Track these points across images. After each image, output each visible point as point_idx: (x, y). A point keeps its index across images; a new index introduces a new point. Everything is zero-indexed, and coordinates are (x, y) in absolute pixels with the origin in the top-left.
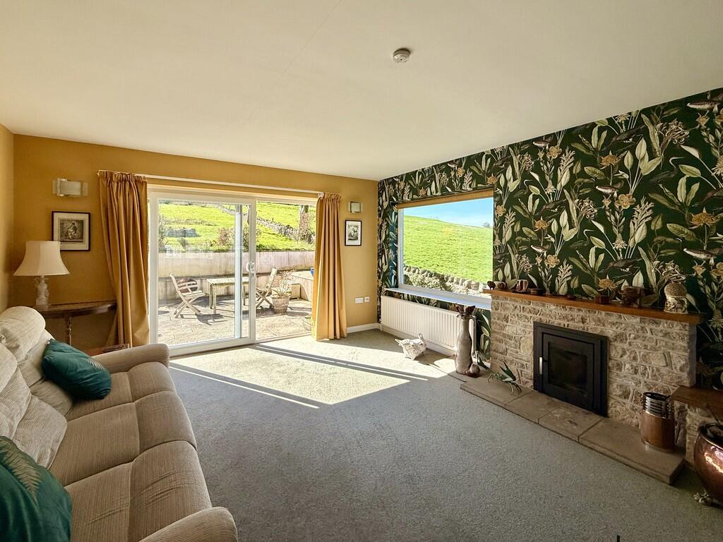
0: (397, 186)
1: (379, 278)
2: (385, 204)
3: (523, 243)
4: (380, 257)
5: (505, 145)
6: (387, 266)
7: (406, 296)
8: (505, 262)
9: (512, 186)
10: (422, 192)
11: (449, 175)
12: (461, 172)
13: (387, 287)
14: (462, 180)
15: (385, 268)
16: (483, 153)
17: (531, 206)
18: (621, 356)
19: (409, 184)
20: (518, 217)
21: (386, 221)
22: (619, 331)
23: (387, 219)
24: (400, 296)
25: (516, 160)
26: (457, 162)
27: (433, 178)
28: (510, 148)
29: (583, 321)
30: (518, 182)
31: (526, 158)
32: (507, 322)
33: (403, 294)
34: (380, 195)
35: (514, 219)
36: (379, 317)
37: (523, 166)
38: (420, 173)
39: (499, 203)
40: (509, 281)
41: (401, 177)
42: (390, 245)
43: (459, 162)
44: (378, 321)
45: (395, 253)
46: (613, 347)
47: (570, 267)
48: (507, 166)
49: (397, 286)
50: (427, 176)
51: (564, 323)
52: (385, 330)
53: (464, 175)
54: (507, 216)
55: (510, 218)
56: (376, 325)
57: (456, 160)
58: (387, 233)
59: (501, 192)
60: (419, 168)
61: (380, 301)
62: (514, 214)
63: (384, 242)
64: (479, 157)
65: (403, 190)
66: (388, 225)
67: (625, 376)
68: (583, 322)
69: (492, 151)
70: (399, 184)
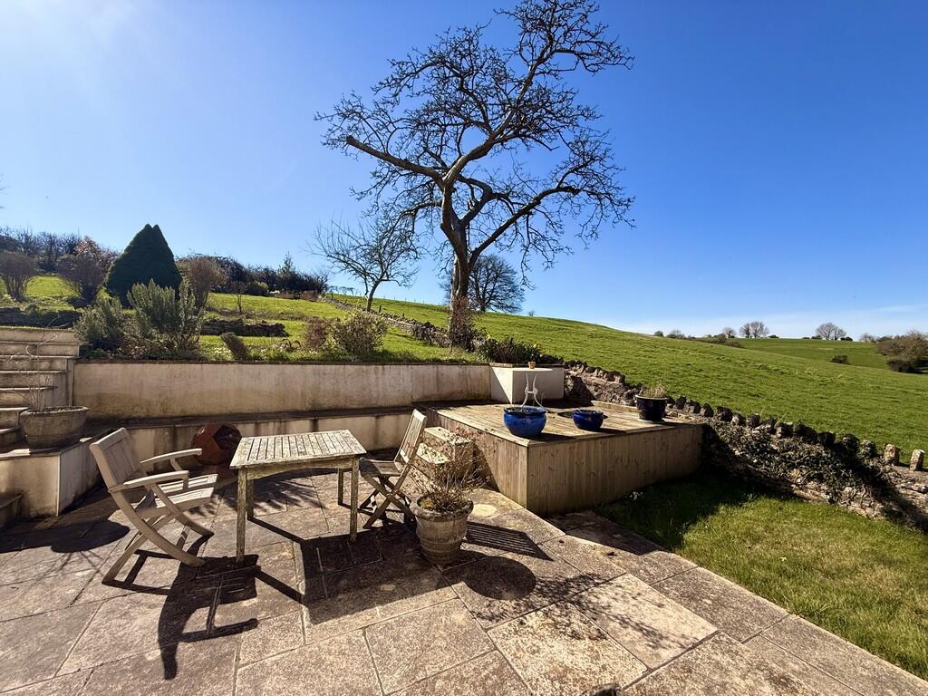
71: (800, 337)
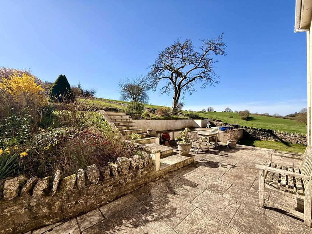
71: (221, 111)
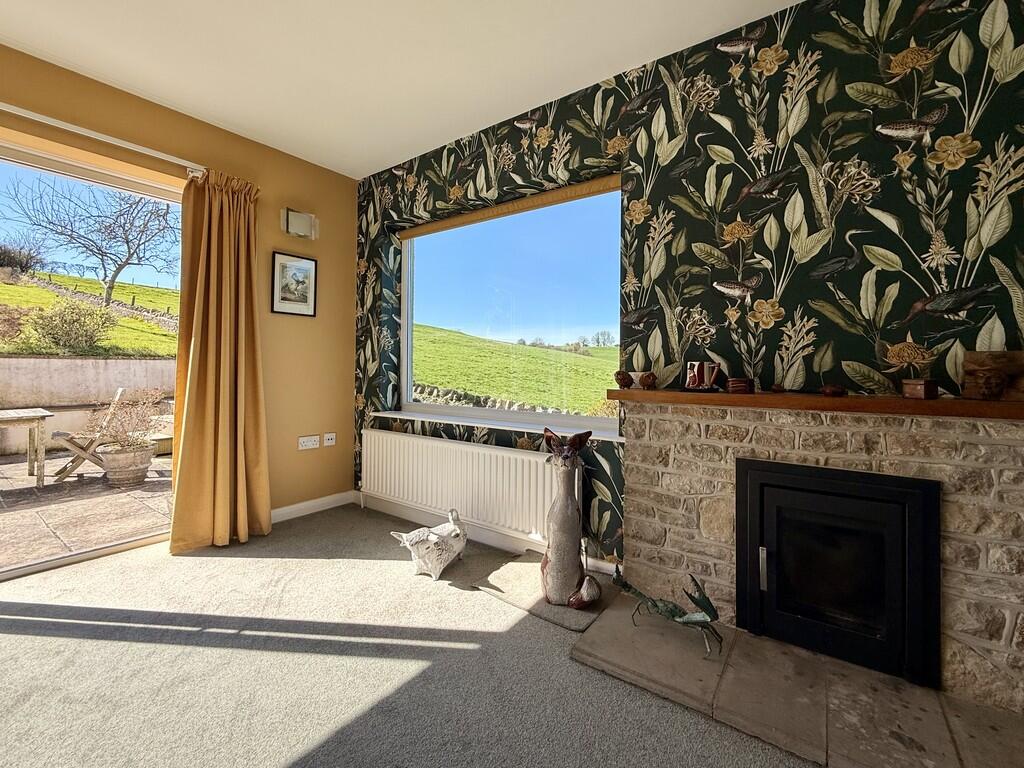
0: (399, 186)
1: (359, 391)
2: (374, 229)
3: (695, 280)
4: (360, 345)
5: (649, 60)
6: (376, 364)
7: (418, 426)
8: (649, 328)
9: (667, 151)
10: (455, 193)
11: (517, 147)
12: (544, 136)
13: (377, 410)
14: (547, 154)
15: (372, 368)
16: (597, 87)
17: (712, 194)
18: (978, 529)
19: (427, 178)
20: (681, 221)
21: (375, 265)
22: (970, 464)
23: (377, 261)
24: (405, 427)
25: (675, 93)
26: (537, 116)
27: (480, 158)
28: (661, 68)
29: (869, 445)
30: (679, 142)
31: (701, 83)
32: (666, 465)
33: (413, 422)
34: (362, 210)
35: (671, 227)
36: (357, 477)
37: (693, 103)
38: (451, 152)
39: (635, 195)
40: (660, 369)
41: (408, 167)
42: (384, 317)
43: (539, 115)
44: (357, 488)
45: (395, 335)
46: (954, 508)
47: (812, 323)
48: (653, 109)
49: (398, 408)
50: (467, 154)
51: (816, 457)
52: (372, 506)
53: (551, 142)
54: (654, 223)
55: (661, 226)
56: (349, 496)
57: (534, 112)
58: (377, 292)
59: (639, 169)
60: (449, 141)
61: (361, 442)
62: (671, 215)
63: (370, 311)
64: (586, 97)
65: (414, 194)
66: (379, 273)
67: (988, 581)
68: (869, 451)
69: (619, 79)
70: (404, 182)
